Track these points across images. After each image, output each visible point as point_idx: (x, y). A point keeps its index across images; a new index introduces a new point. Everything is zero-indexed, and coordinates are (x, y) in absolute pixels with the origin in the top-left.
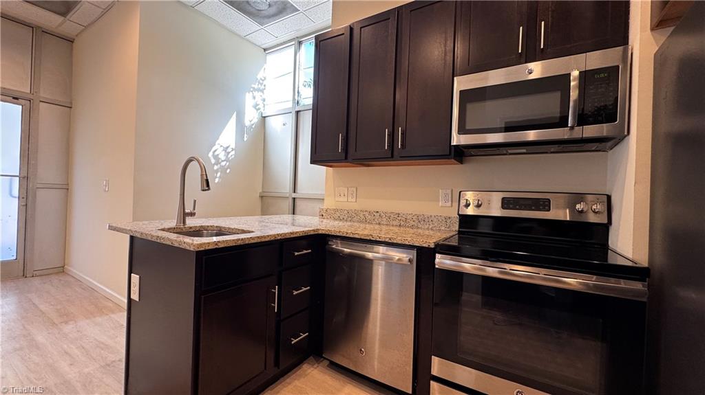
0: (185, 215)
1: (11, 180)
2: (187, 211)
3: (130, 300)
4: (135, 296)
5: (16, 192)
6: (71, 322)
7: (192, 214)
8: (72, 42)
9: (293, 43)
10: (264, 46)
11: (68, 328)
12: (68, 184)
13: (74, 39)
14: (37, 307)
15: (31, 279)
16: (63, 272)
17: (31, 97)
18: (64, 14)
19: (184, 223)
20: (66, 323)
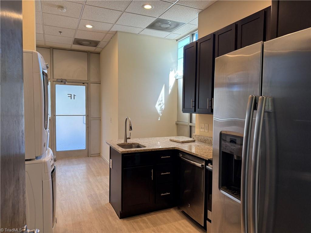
0: (126, 139)
1: (84, 117)
2: (127, 137)
3: (110, 168)
4: (111, 167)
5: (85, 122)
6: (100, 176)
7: (129, 138)
8: (100, 54)
9: (189, 35)
10: (176, 39)
11: (99, 178)
12: (100, 118)
13: (100, 53)
14: (91, 169)
15: (90, 157)
16: (100, 156)
17: (88, 82)
18: (96, 46)
19: (126, 141)
20: (98, 176)
